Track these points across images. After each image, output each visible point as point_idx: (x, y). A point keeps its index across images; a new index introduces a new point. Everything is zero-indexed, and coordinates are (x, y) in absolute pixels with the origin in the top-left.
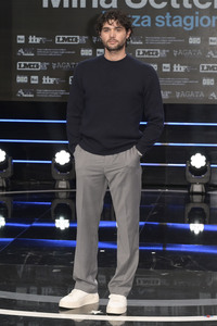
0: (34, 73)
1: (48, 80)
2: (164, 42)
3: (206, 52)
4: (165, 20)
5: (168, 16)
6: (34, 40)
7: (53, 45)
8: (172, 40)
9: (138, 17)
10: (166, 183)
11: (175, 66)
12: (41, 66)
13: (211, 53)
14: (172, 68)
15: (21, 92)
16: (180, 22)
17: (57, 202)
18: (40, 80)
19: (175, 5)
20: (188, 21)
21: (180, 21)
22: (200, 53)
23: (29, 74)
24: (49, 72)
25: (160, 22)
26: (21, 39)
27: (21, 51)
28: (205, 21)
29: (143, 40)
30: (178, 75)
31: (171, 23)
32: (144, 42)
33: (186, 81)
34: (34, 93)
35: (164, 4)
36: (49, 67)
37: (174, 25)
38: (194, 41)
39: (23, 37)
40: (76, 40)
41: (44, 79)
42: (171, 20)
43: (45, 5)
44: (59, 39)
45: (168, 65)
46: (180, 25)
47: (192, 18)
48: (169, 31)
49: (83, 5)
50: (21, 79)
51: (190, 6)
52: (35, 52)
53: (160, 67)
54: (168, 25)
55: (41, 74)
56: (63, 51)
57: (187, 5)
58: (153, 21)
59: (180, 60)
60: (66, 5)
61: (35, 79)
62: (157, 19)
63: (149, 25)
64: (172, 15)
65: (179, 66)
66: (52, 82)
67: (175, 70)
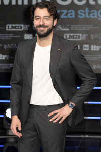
1: (1, 57)
2: (84, 29)
4: (85, 13)
5: (87, 10)
8: (90, 27)
9: (65, 11)
10: (87, 131)
11: (92, 46)
14: (90, 48)
17: (7, 145)
19: (92, 2)
21: (96, 13)
25: (82, 14)
29: (69, 27)
30: (95, 52)
31: (89, 15)
32: (70, 29)
33: (100, 57)
37: (91, 16)
40: (21, 28)
42: (89, 13)
44: (9, 27)
45: (87, 46)
46: (96, 16)
48: (87, 21)
53: (82, 47)
54: (88, 16)
56: (11, 36)
58: (76, 14)
59: (96, 42)
62: (79, 12)
63: (73, 16)
64: (90, 9)
65: (95, 46)
66: (4, 58)
67: (92, 49)
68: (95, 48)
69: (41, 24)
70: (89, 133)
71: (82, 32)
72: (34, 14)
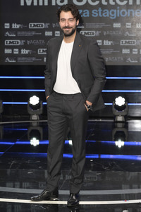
0: (16, 47)
1: (24, 52)
2: (97, 26)
3: (124, 32)
4: (98, 12)
5: (100, 10)
6: (15, 26)
7: (27, 29)
8: (103, 25)
9: (81, 11)
10: (100, 115)
12: (20, 43)
13: (127, 33)
14: (103, 43)
15: (7, 59)
16: (107, 13)
17: (31, 128)
18: (20, 51)
19: (104, 3)
20: (113, 13)
22: (120, 33)
23: (12, 48)
24: (25, 47)
25: (95, 14)
26: (7, 26)
27: (7, 33)
28: (123, 13)
30: (107, 47)
31: (102, 14)
32: (85, 26)
33: (112, 51)
34: (16, 59)
35: (97, 3)
36: (25, 43)
37: (104, 15)
38: (116, 25)
39: (8, 24)
40: (42, 26)
41: (22, 50)
42: (102, 12)
43: (22, 4)
44: (31, 25)
45: (100, 41)
46: (108, 15)
47: (115, 11)
48: (101, 20)
49: (46, 3)
50: (8, 51)
51: (113, 3)
52: (16, 34)
54: (100, 15)
55: (20, 48)
56: (34, 33)
57: (112, 3)
58: (91, 13)
59: (108, 37)
60: (35, 4)
61: (16, 51)
62: (93, 12)
63: (88, 16)
64: (103, 9)
65: (107, 42)
66: (27, 53)
67: (105, 44)
68: (107, 43)
69: (67, 25)
70: (102, 118)
71: (96, 30)
72: (59, 16)
